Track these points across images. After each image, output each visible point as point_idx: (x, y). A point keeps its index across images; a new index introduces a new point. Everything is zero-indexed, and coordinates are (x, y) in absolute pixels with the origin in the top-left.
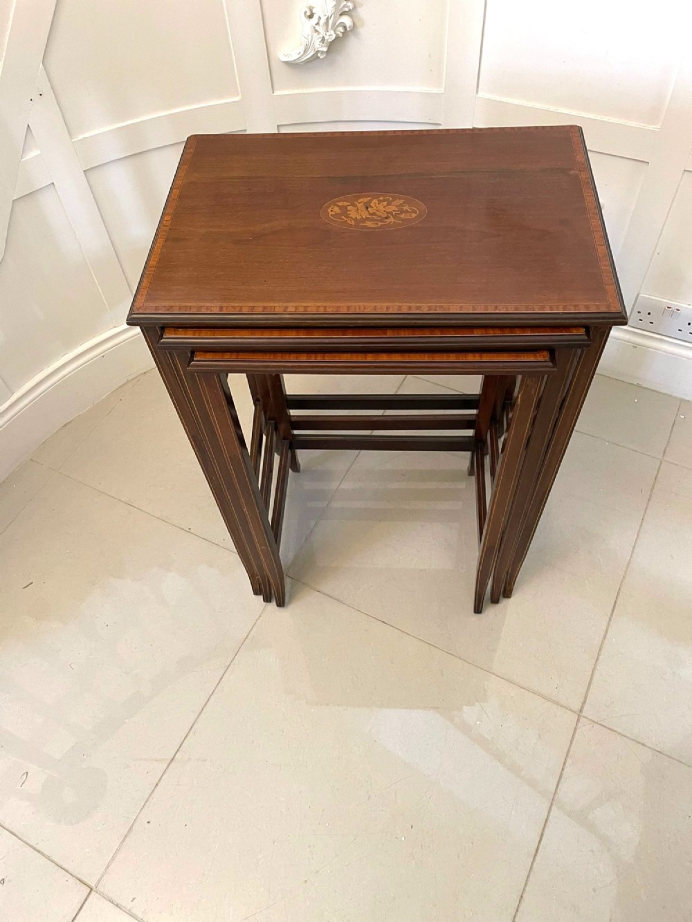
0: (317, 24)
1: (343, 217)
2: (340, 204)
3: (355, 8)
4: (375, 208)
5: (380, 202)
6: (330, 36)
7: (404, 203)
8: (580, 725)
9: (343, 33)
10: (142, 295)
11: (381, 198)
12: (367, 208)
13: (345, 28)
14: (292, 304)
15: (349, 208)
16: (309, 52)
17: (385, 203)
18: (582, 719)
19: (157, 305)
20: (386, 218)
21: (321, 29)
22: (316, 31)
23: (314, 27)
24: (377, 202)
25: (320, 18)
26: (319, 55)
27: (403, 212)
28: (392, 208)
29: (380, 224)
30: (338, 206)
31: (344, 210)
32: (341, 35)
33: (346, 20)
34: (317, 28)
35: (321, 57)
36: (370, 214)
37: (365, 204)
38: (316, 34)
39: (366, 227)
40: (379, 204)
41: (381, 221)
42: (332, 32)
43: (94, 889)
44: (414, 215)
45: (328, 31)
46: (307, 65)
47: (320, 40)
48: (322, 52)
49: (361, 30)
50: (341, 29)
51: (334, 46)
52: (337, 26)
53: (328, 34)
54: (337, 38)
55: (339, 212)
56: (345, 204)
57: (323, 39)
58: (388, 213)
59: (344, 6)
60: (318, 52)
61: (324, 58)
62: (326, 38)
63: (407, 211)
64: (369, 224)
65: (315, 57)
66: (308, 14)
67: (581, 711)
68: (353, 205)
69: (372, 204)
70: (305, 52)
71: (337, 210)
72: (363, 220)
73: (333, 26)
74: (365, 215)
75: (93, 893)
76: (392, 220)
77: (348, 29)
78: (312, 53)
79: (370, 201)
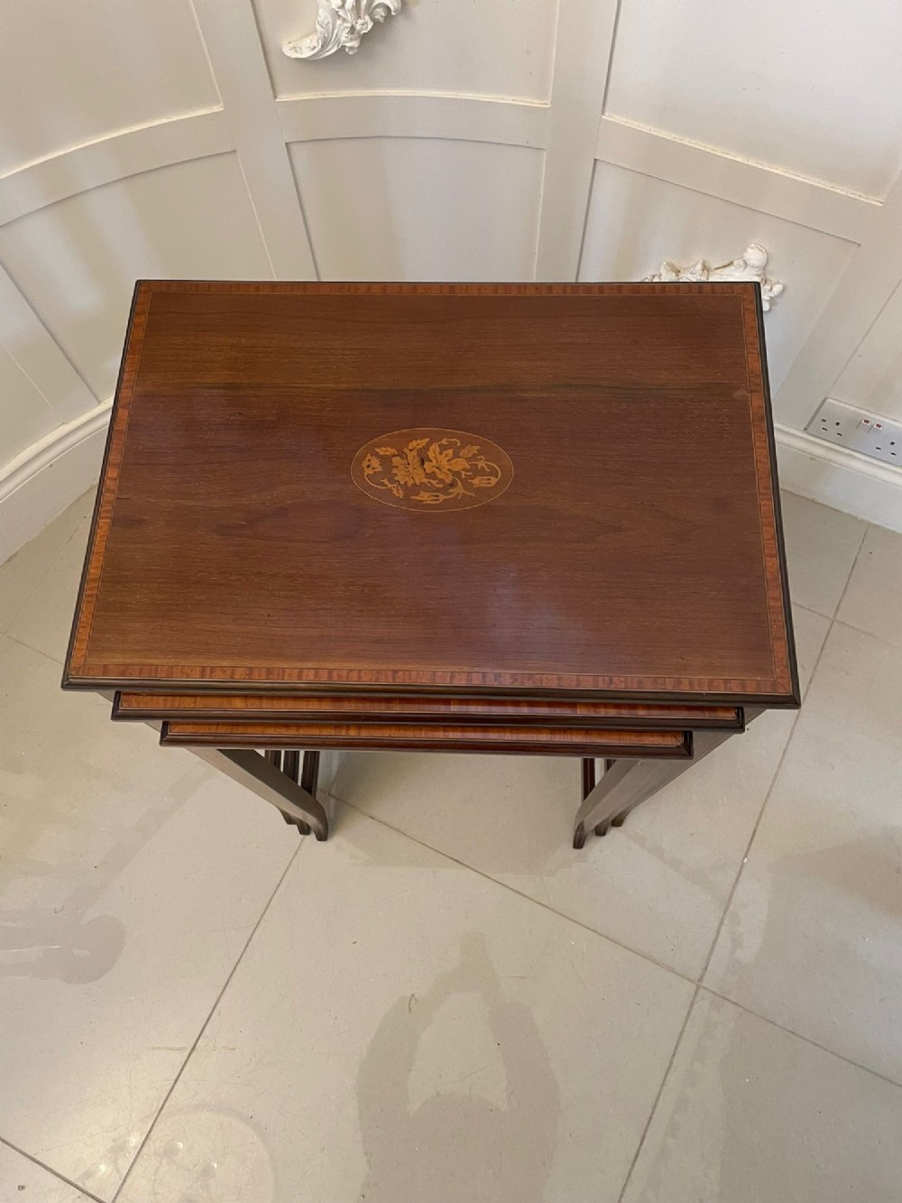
0: (341, 7)
1: (386, 481)
2: (381, 451)
4: (434, 461)
5: (443, 448)
6: (365, 25)
7: (480, 452)
8: (698, 998)
9: (385, 18)
10: (83, 641)
11: (444, 442)
12: (423, 462)
13: (388, 9)
14: (310, 665)
15: (396, 460)
16: (330, 47)
17: (450, 452)
18: (701, 991)
19: (105, 662)
20: (452, 485)
21: (347, 14)
22: (341, 18)
23: (337, 12)
24: (438, 449)
26: (346, 51)
27: (477, 472)
28: (460, 465)
29: (442, 497)
30: (377, 455)
31: (388, 465)
32: (382, 20)
34: (341, 12)
35: (351, 54)
36: (428, 476)
37: (419, 452)
38: (340, 21)
39: (419, 504)
40: (441, 454)
41: (445, 491)
42: (367, 18)
44: (494, 481)
45: (359, 18)
47: (347, 30)
48: (351, 48)
50: (382, 13)
51: (371, 38)
52: (375, 9)
53: (360, 21)
54: (376, 26)
55: (380, 469)
56: (390, 451)
57: (352, 29)
58: (454, 473)
60: (345, 47)
61: (356, 54)
62: (358, 27)
63: (482, 472)
64: (425, 497)
65: (340, 56)
67: (701, 980)
68: (402, 455)
69: (431, 454)
70: (323, 46)
71: (376, 463)
72: (416, 488)
73: (368, 8)
74: (420, 478)
76: (459, 490)
77: (393, 13)
78: (335, 49)
79: (426, 448)
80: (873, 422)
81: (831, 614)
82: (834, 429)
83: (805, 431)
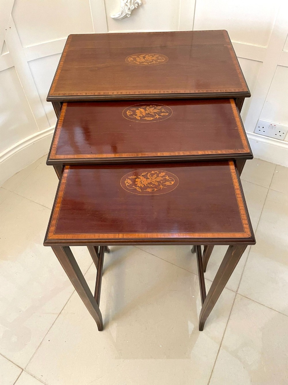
0: (127, 2)
1: (134, 61)
2: (133, 57)
4: (147, 58)
5: (149, 56)
6: (132, 7)
7: (159, 56)
8: (236, 297)
9: (137, 7)
12: (144, 58)
13: (138, 4)
15: (136, 58)
16: (123, 14)
17: (151, 56)
18: (237, 295)
20: (152, 61)
21: (128, 4)
22: (127, 5)
23: (126, 4)
24: (148, 56)
26: (127, 15)
27: (159, 59)
28: (154, 58)
29: (150, 63)
30: (132, 58)
31: (135, 59)
32: (136, 7)
34: (127, 4)
35: (128, 16)
36: (145, 60)
37: (143, 57)
38: (126, 6)
39: (143, 65)
40: (149, 57)
41: (150, 62)
42: (133, 6)
43: (24, 370)
44: (163, 60)
45: (131, 5)
46: (123, 19)
47: (128, 9)
48: (129, 14)
49: (145, 6)
50: (137, 5)
51: (134, 12)
52: (135, 3)
53: (131, 6)
54: (135, 9)
56: (135, 57)
57: (129, 9)
58: (152, 60)
60: (127, 14)
61: (129, 17)
62: (131, 8)
63: (160, 59)
64: (144, 63)
65: (125, 17)
67: (237, 291)
68: (138, 57)
69: (146, 57)
70: (121, 14)
71: (132, 59)
72: (143, 62)
73: (133, 3)
74: (143, 60)
75: (24, 371)
76: (154, 62)
77: (140, 5)
78: (125, 15)
79: (145, 56)
80: (273, 125)
81: (268, 187)
82: (262, 130)
83: (254, 132)
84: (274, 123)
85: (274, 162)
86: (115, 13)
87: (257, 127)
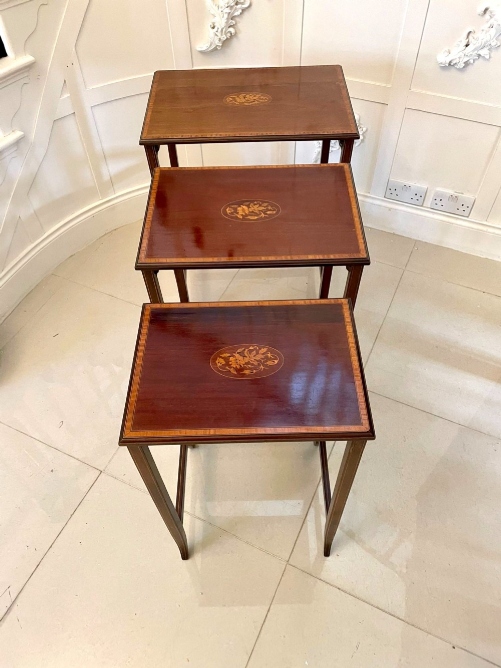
0: (217, 31)
1: (234, 102)
2: (232, 97)
3: (236, 24)
6: (224, 38)
7: (261, 96)
11: (251, 94)
12: (244, 98)
13: (231, 34)
15: (236, 98)
17: (253, 96)
20: (253, 101)
21: (219, 34)
22: (216, 35)
23: (215, 33)
24: (249, 96)
25: (218, 28)
27: (261, 99)
28: (256, 98)
29: (251, 104)
31: (234, 99)
32: (229, 37)
33: (231, 30)
34: (217, 33)
35: (219, 49)
36: (246, 100)
37: (243, 96)
39: (244, 105)
42: (225, 36)
44: (266, 100)
46: (212, 52)
47: (218, 40)
48: (219, 46)
49: (240, 36)
50: (229, 35)
51: (226, 43)
52: (227, 33)
53: (222, 36)
54: (227, 39)
56: (234, 97)
57: (220, 39)
58: (254, 99)
59: (231, 22)
60: (217, 46)
62: (222, 38)
63: (263, 99)
64: (245, 104)
65: (215, 49)
66: (212, 26)
68: (238, 97)
69: (247, 97)
70: (210, 46)
71: (231, 99)
72: (243, 103)
73: (225, 32)
74: (244, 100)
76: (256, 102)
77: (233, 35)
78: (214, 47)
79: (245, 96)
80: (407, 186)
81: (404, 268)
82: (394, 193)
83: (385, 197)
84: (408, 183)
85: (413, 238)
86: (203, 45)
87: (388, 190)
